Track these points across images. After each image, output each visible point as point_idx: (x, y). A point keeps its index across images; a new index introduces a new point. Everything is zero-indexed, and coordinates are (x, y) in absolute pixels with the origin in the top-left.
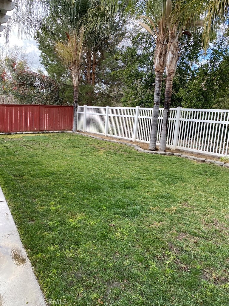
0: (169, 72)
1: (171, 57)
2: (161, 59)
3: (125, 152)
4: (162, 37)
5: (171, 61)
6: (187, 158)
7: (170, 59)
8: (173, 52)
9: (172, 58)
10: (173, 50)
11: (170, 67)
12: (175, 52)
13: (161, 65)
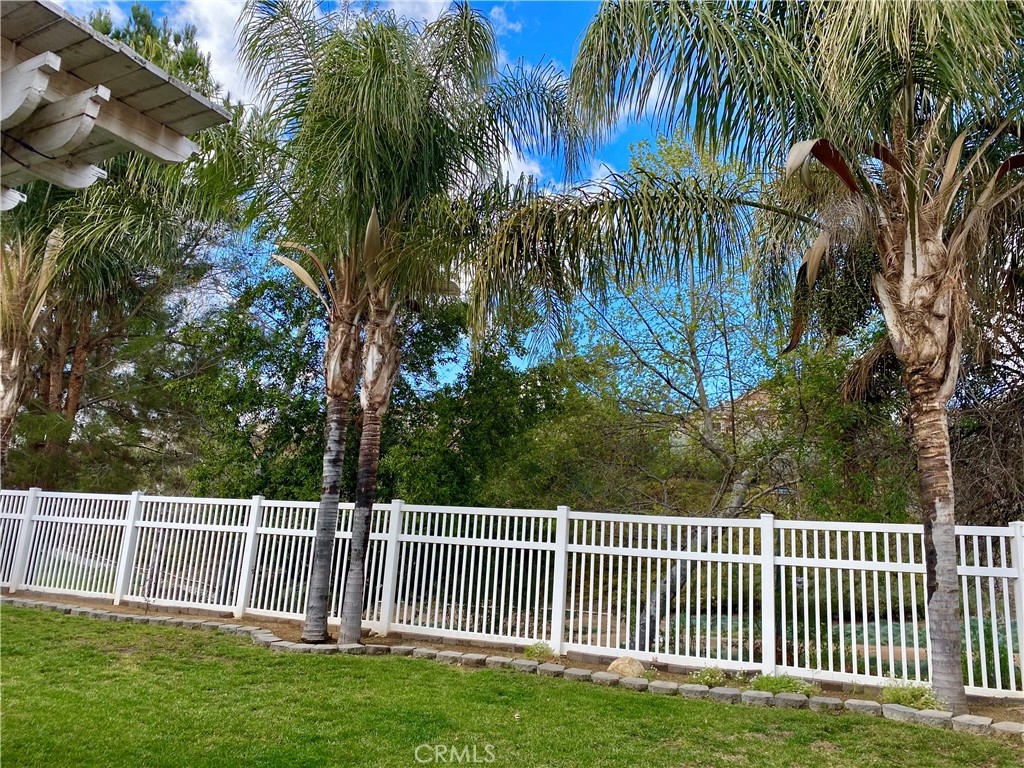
0: (372, 402)
1: (375, 361)
2: (345, 365)
3: (221, 655)
4: (347, 307)
5: (377, 373)
6: (432, 657)
7: (375, 367)
8: (381, 349)
9: (380, 365)
10: (381, 343)
11: (375, 388)
12: (386, 349)
13: (345, 380)
